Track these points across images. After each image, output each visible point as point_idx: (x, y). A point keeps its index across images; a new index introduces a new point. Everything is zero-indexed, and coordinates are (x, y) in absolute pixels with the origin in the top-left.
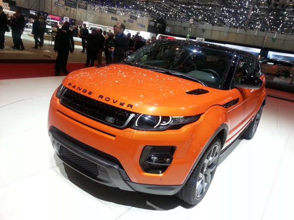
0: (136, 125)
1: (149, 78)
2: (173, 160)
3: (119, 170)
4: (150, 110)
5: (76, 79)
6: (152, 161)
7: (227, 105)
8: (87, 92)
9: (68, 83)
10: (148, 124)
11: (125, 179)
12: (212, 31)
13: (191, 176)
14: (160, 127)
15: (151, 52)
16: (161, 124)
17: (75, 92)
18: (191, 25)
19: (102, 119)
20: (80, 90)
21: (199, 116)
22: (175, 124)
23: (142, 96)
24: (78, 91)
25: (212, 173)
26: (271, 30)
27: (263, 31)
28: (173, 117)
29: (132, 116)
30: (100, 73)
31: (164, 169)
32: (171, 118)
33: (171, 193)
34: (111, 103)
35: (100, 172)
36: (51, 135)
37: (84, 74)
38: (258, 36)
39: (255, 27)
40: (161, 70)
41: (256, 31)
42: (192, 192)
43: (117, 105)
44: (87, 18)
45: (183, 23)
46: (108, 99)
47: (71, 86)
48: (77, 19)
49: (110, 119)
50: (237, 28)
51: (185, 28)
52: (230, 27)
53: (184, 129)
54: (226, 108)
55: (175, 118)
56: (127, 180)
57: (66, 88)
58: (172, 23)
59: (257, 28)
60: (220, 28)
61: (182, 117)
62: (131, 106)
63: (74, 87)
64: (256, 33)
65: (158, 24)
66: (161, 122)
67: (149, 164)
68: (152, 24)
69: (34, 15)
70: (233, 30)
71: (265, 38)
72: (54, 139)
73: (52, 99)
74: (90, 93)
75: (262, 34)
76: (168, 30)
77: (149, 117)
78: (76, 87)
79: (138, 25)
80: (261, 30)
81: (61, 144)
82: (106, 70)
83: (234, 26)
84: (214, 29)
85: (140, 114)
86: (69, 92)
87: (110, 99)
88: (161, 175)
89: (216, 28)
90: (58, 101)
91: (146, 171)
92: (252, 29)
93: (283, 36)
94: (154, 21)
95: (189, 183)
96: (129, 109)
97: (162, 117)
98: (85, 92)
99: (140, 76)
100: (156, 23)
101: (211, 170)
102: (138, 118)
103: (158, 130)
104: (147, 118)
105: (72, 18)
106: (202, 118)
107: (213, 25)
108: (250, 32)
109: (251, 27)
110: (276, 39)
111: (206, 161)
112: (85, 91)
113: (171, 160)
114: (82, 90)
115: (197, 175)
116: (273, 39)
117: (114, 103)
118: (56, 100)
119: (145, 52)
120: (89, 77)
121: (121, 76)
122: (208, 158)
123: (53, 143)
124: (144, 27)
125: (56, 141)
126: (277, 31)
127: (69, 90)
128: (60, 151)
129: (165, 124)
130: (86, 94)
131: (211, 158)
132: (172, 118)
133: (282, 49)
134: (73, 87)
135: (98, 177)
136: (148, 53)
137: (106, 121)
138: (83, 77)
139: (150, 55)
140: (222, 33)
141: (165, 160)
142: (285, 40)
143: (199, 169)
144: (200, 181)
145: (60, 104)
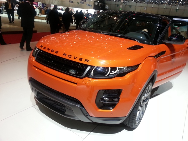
0: (92, 75)
1: (96, 39)
2: (120, 100)
3: (80, 109)
4: (101, 63)
5: (47, 42)
6: (104, 100)
7: (156, 56)
8: (55, 52)
10: (101, 74)
11: (85, 114)
12: (136, 6)
13: (133, 109)
14: (110, 76)
15: (97, 22)
16: (111, 73)
17: (46, 52)
18: (122, 3)
19: (66, 71)
20: (49, 50)
21: (138, 65)
22: (121, 72)
23: (92, 52)
25: (146, 105)
26: (175, 4)
27: (170, 4)
28: (119, 67)
29: (89, 68)
30: (63, 38)
31: (113, 106)
32: (117, 68)
33: (119, 122)
34: (72, 59)
35: (67, 110)
36: (30, 83)
37: (53, 39)
38: (166, 8)
39: (164, 2)
40: (107, 33)
41: (165, 5)
42: (134, 120)
43: (77, 60)
44: (54, 2)
45: (117, 2)
47: (43, 48)
48: (47, 3)
49: (73, 72)
50: (152, 4)
51: (118, 5)
52: (148, 3)
53: (128, 76)
54: (156, 58)
55: (120, 68)
56: (86, 115)
57: (39, 49)
58: (109, 2)
59: (166, 3)
60: (141, 5)
61: (126, 67)
62: (87, 61)
64: (165, 6)
65: (100, 4)
66: (111, 72)
67: (103, 103)
68: (96, 4)
69: (18, 2)
70: (149, 5)
71: (171, 9)
72: (33, 87)
73: (30, 58)
74: (56, 52)
75: (169, 7)
76: (107, 7)
77: (101, 68)
79: (87, 5)
80: (168, 4)
82: (68, 35)
83: (150, 3)
84: (137, 5)
85: (95, 66)
86: (41, 52)
87: (71, 56)
88: (111, 110)
89: (138, 4)
90: (34, 59)
91: (101, 108)
92: (162, 4)
93: (183, 8)
94: (97, 2)
95: (132, 114)
96: (86, 63)
97: (111, 68)
98: (53, 52)
99: (90, 38)
100: (99, 3)
101: (145, 103)
102: (94, 69)
103: (108, 77)
104: (99, 69)
105: (44, 3)
106: (140, 67)
107: (136, 2)
108: (161, 6)
109: (161, 2)
110: (178, 10)
111: (143, 98)
112: (53, 51)
113: (119, 99)
114: (50, 50)
115: (137, 108)
116: (176, 10)
117: (75, 59)
118: (32, 59)
119: (93, 22)
120: (56, 40)
121: (78, 39)
122: (144, 96)
123: (32, 89)
124: (91, 6)
125: (34, 88)
126: (179, 4)
127: (41, 50)
128: (37, 95)
129: (114, 73)
130: (54, 53)
131: (146, 95)
132: (119, 69)
133: (182, 16)
134: (44, 48)
135: (66, 113)
136: (95, 22)
137: (70, 73)
138: (52, 41)
139: (96, 24)
140: (142, 7)
141: (114, 99)
142: (184, 10)
143: (138, 104)
144: (139, 112)
145: (35, 61)
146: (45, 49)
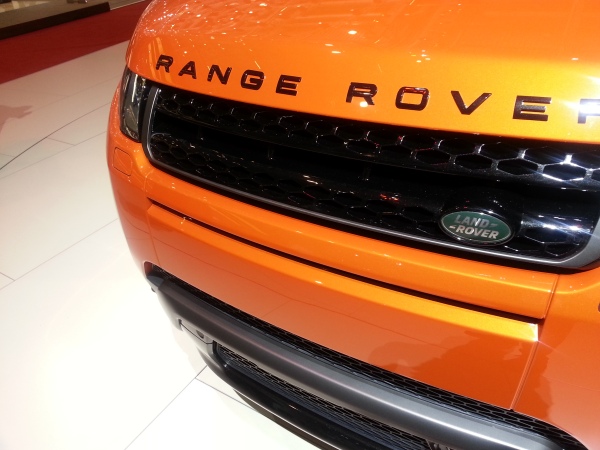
8: (270, 82)
9: (152, 61)
20: (224, 80)
24: (215, 89)
46: (413, 97)
47: (175, 69)
49: (478, 223)
57: (151, 84)
63: (189, 69)
73: (113, 153)
74: (287, 85)
78: (203, 70)
81: (212, 339)
86: (172, 104)
87: (425, 93)
90: (139, 156)
98: (256, 84)
112: (254, 80)
114: (235, 79)
117: (467, 111)
118: (130, 155)
123: (179, 323)
127: (168, 90)
130: (267, 96)
134: (184, 71)
145: (153, 170)
146: (193, 73)
